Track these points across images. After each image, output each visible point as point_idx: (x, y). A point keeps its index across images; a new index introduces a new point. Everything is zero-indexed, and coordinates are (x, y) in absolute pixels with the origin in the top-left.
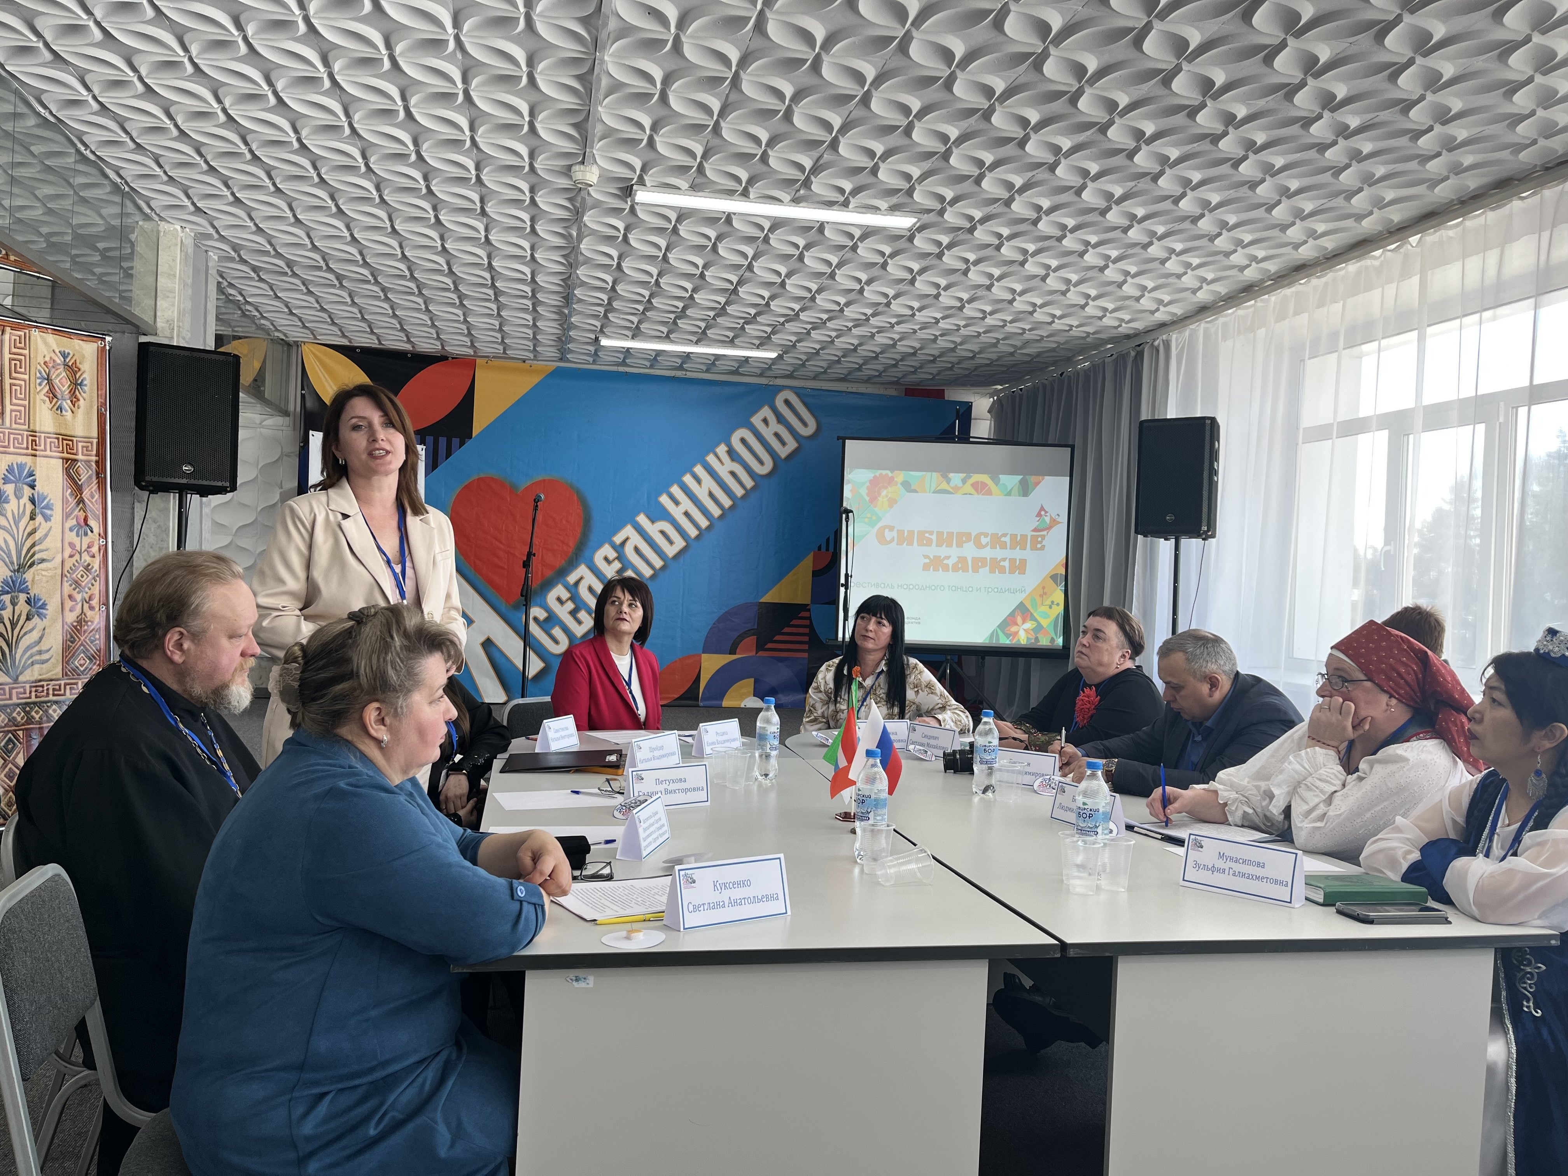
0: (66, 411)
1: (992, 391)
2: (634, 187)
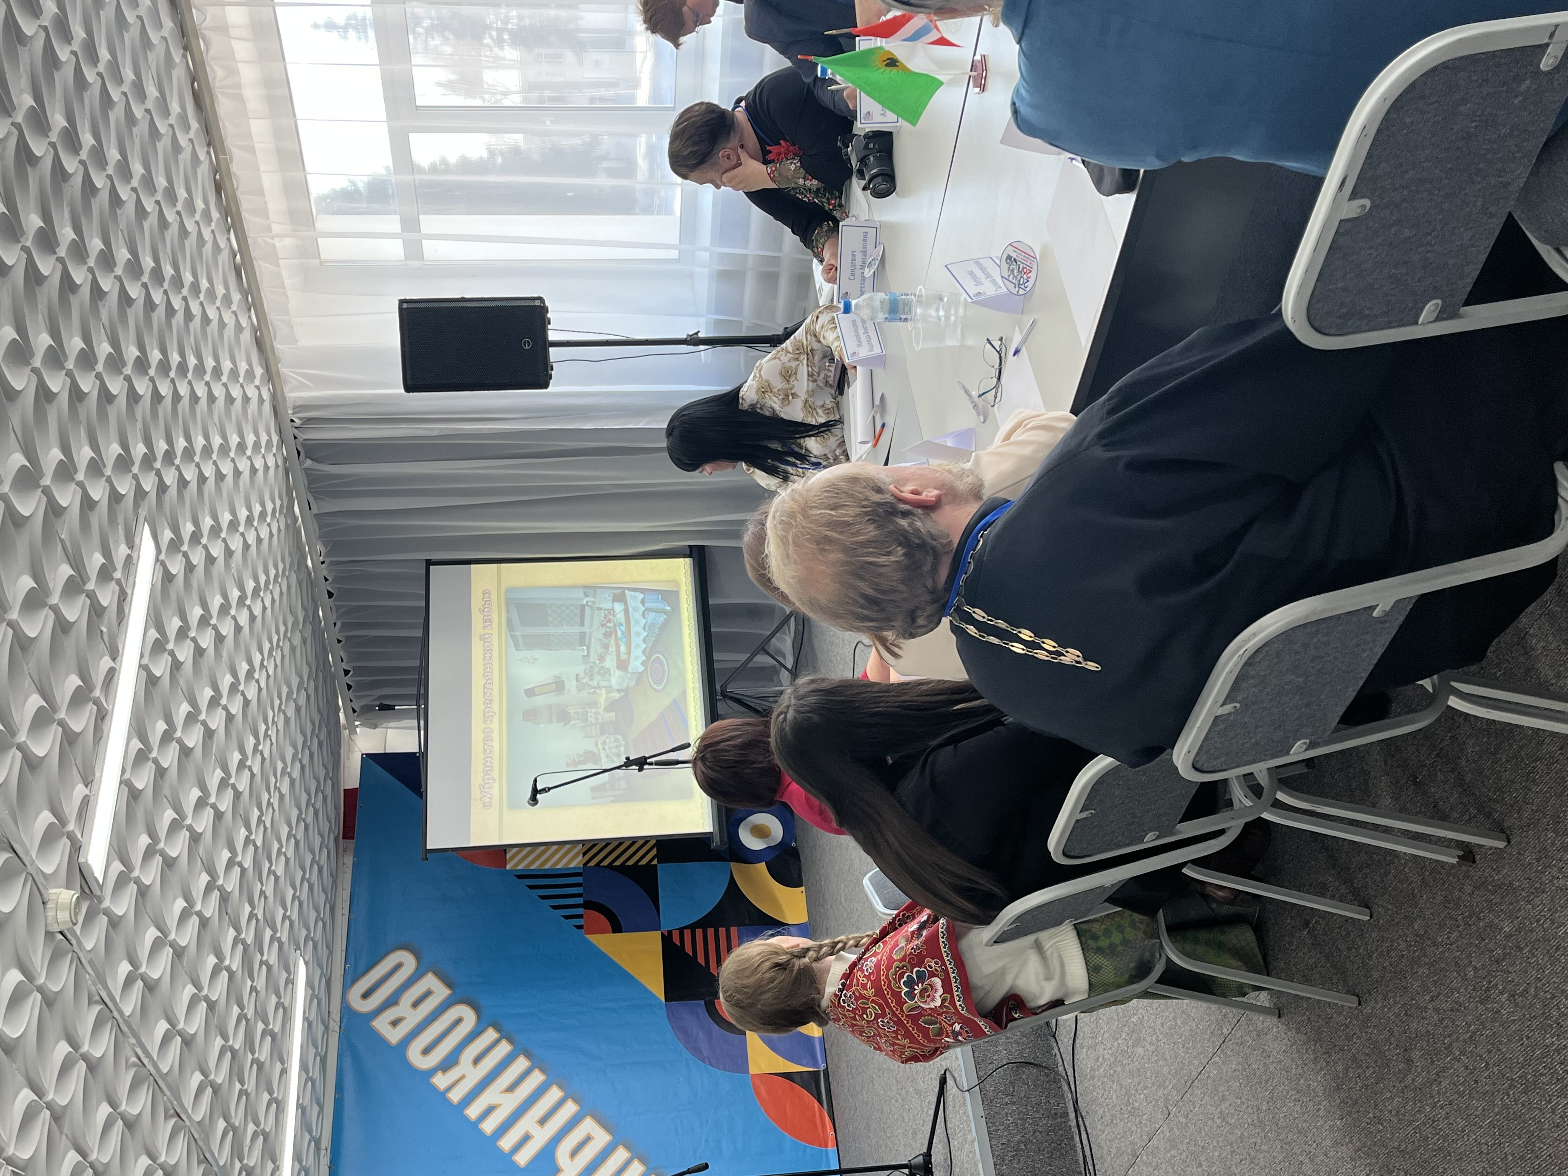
1: (346, 733)
2: (81, 860)
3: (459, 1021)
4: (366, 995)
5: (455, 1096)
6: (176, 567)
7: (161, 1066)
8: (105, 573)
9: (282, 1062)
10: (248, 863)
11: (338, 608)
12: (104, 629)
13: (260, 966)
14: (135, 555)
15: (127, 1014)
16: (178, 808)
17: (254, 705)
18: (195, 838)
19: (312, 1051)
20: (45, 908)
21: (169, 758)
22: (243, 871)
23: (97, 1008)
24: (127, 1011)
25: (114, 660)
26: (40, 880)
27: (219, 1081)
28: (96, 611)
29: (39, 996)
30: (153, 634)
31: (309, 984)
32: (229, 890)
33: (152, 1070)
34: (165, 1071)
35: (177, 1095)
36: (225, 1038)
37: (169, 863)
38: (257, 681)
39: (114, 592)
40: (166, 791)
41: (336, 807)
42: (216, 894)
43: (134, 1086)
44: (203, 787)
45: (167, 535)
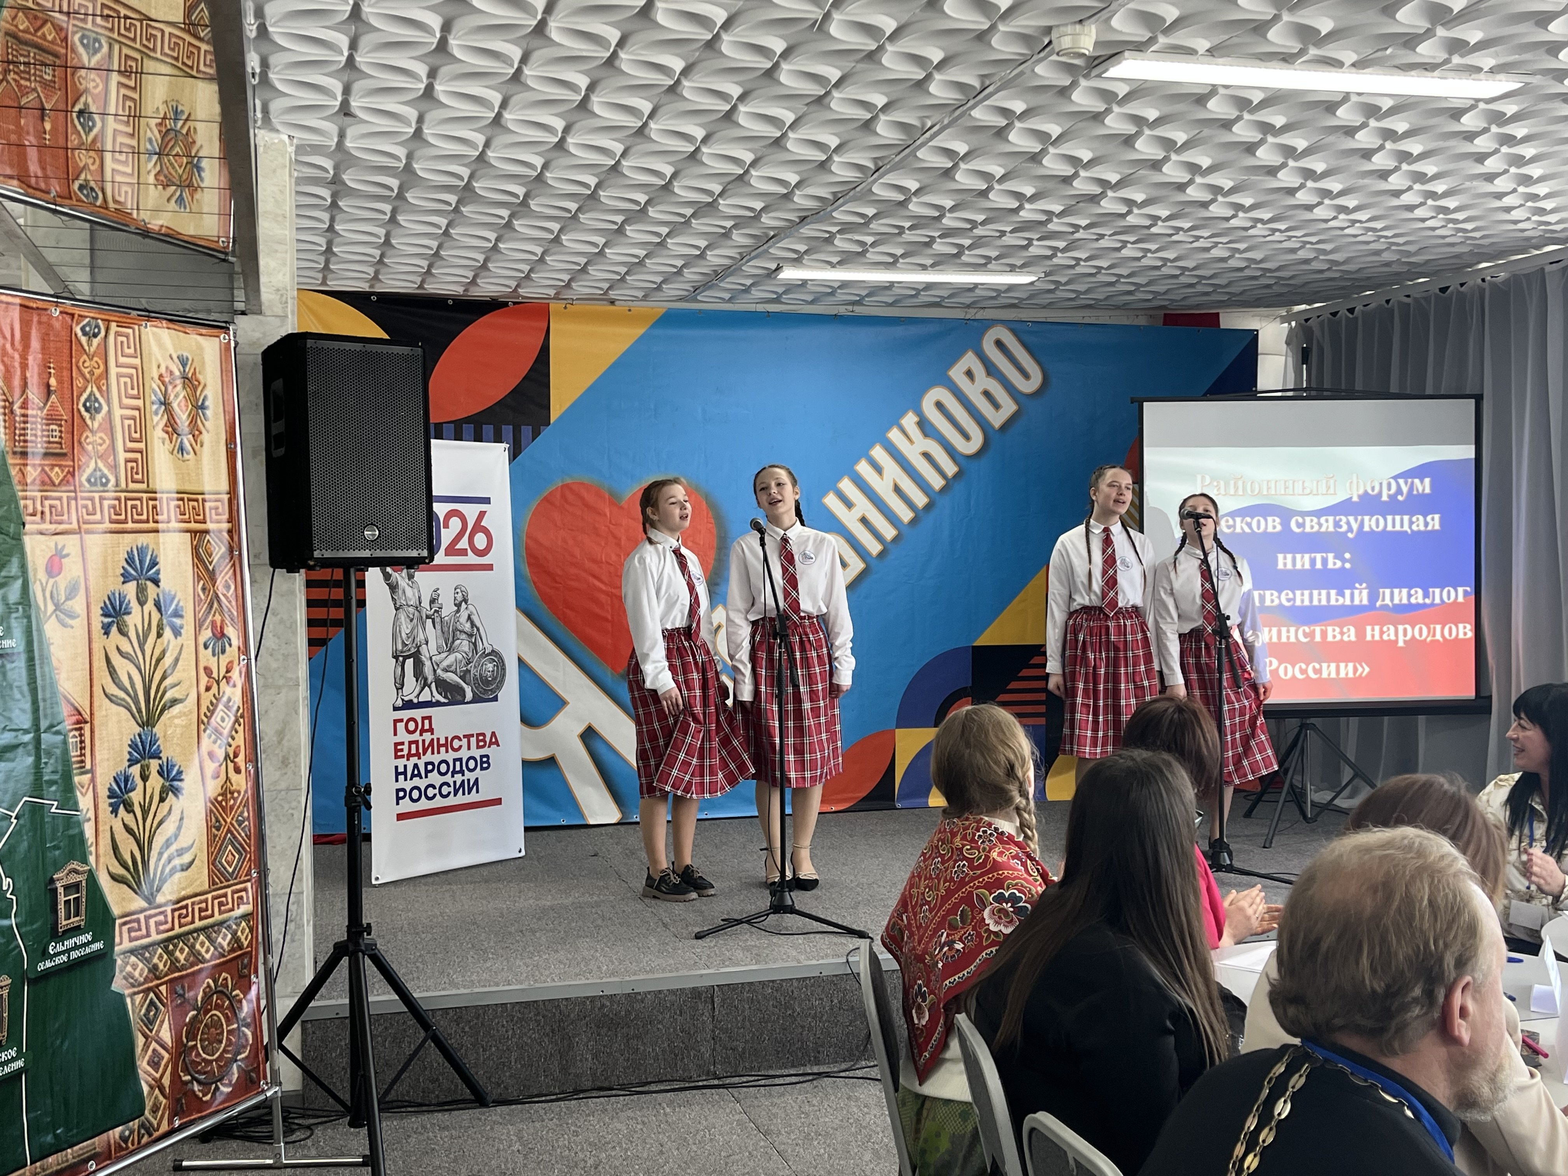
0: (188, 453)
1: (1283, 312)
2: (1127, 54)
3: (967, 437)
4: (999, 344)
5: (894, 435)
6: (1469, 122)
7: (923, 150)
8: (1457, 46)
9: (933, 266)
10: (1131, 220)
11: (1427, 299)
12: (1389, 51)
13: (1027, 239)
14: (1482, 75)
15: (973, 113)
16: (1187, 145)
17: (1308, 216)
18: (1156, 165)
19: (945, 293)
20: (1075, 23)
21: (1243, 132)
22: (1123, 216)
23: (976, 84)
24: (976, 113)
25: (1353, 65)
26: (1104, 15)
27: (911, 207)
28: (1411, 41)
29: (986, 27)
30: (1386, 104)
31: (1011, 288)
32: (1102, 203)
33: (918, 142)
34: (919, 154)
35: (895, 168)
36: (952, 209)
37: (1129, 141)
38: (1335, 218)
39: (1434, 57)
40: (1206, 132)
41: (1198, 306)
42: (1097, 190)
43: (903, 126)
44: (1211, 169)
45: (1510, 108)
